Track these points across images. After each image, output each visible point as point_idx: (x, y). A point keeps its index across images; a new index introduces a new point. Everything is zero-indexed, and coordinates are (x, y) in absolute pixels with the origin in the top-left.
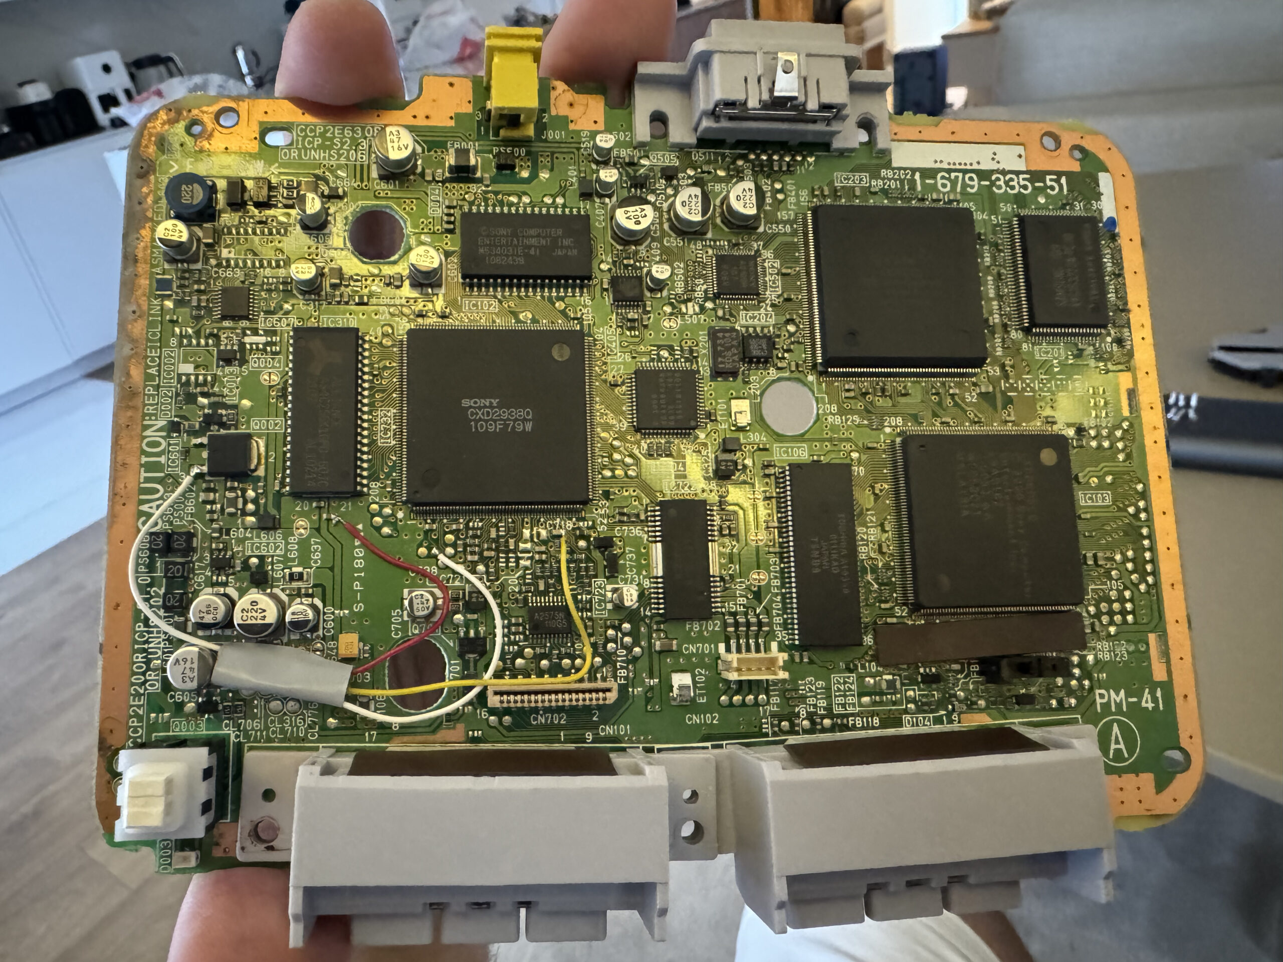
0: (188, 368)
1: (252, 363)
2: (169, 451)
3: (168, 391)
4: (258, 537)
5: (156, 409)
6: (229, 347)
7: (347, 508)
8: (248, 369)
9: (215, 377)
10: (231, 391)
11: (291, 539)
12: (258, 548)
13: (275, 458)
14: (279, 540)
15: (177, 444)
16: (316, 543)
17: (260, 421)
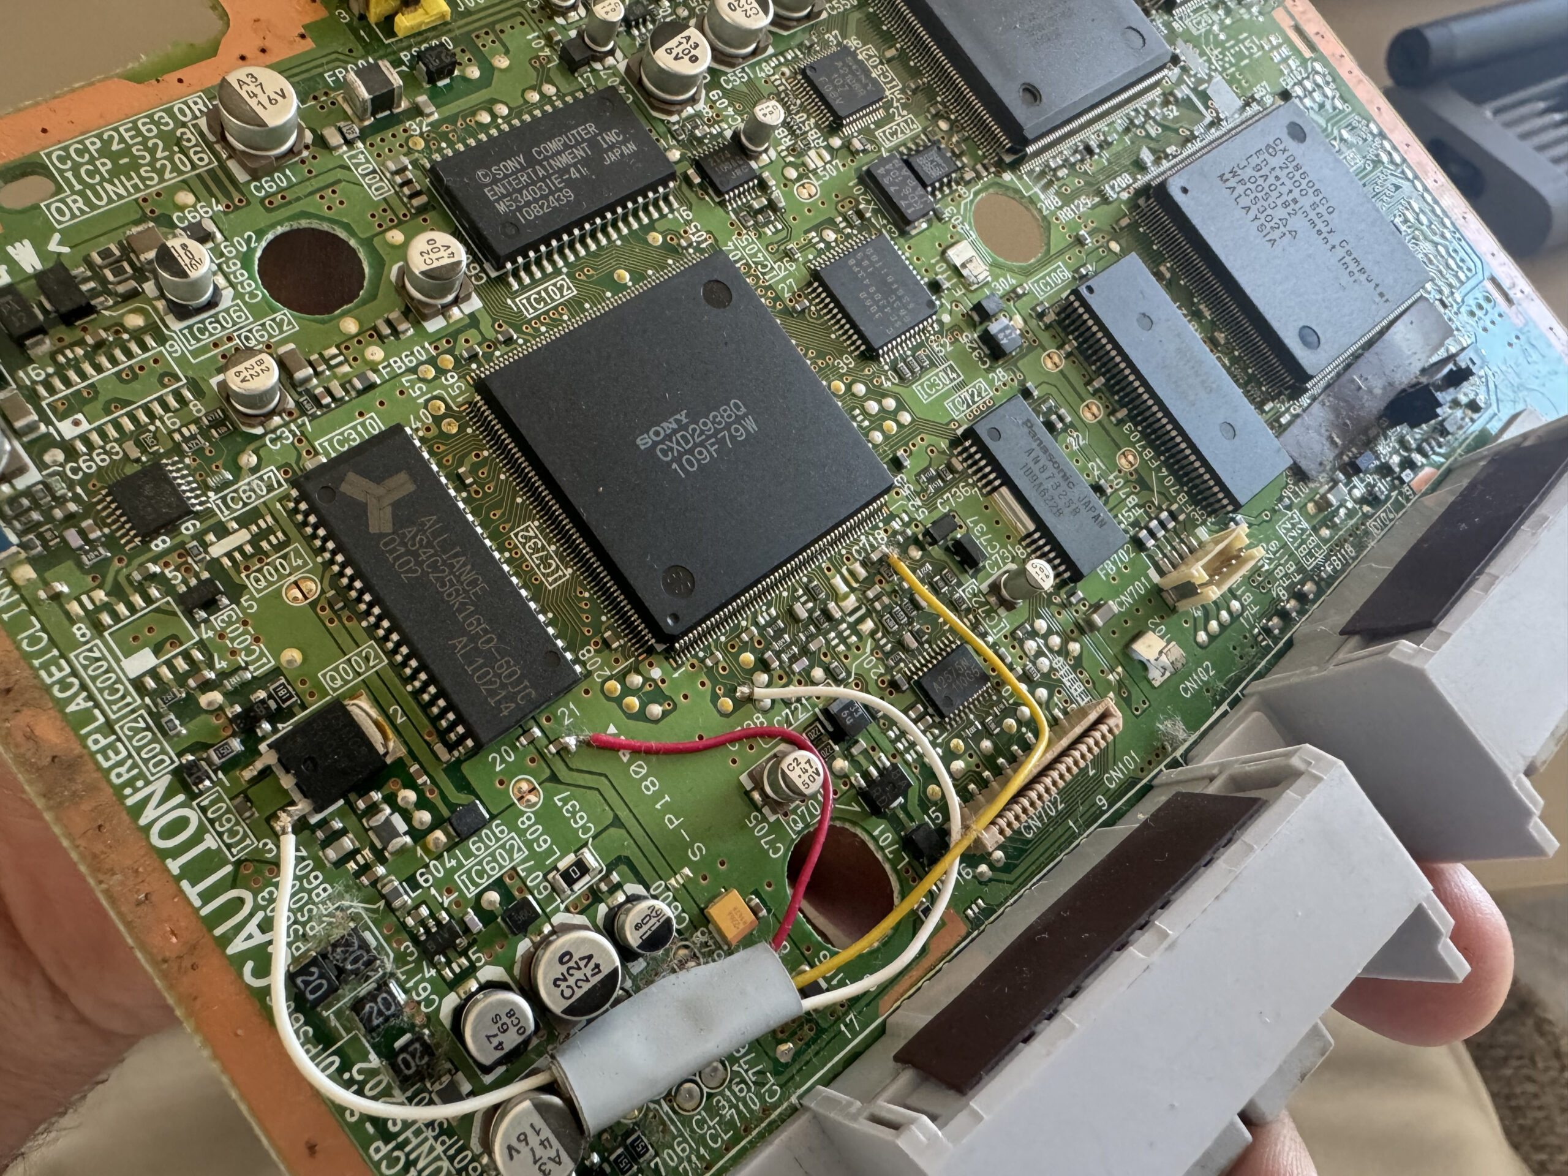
0: (142, 661)
1: (250, 584)
2: (212, 822)
3: (135, 720)
4: (468, 855)
5: (135, 765)
6: (193, 582)
7: (572, 714)
8: (253, 598)
9: (202, 645)
10: (249, 652)
11: (523, 822)
12: (480, 874)
13: (404, 713)
14: (505, 837)
15: (219, 799)
16: (565, 801)
17: (336, 669)
